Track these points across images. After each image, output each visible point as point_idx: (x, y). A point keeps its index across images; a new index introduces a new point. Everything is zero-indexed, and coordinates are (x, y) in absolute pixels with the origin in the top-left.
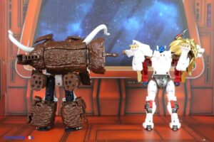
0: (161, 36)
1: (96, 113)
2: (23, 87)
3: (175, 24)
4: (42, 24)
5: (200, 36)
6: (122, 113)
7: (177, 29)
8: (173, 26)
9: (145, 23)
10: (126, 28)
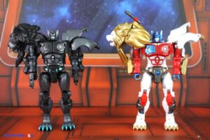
0: (155, 21)
1: (85, 104)
2: (8, 76)
3: (171, 9)
4: (27, 8)
5: (197, 21)
6: (113, 104)
7: (173, 13)
8: (168, 11)
9: (138, 7)
10: (118, 13)
